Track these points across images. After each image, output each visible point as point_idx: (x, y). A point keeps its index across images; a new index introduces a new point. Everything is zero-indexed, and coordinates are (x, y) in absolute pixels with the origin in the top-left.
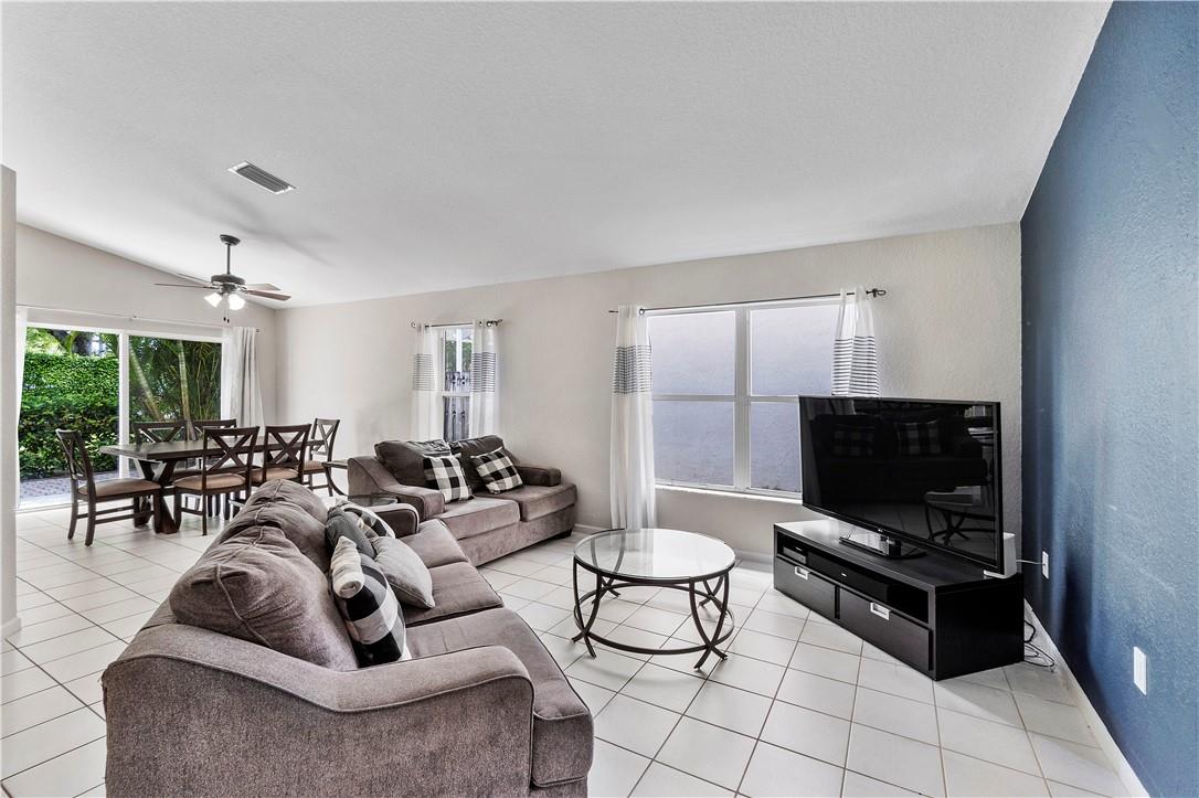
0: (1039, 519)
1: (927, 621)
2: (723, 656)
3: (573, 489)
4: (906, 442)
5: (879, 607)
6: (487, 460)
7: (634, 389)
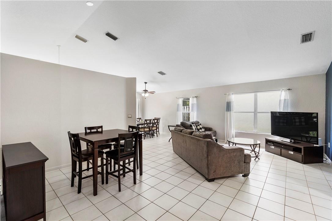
0: (328, 134)
1: (301, 153)
2: (259, 159)
3: (215, 131)
4: (295, 122)
5: (291, 152)
6: (199, 125)
7: (230, 111)
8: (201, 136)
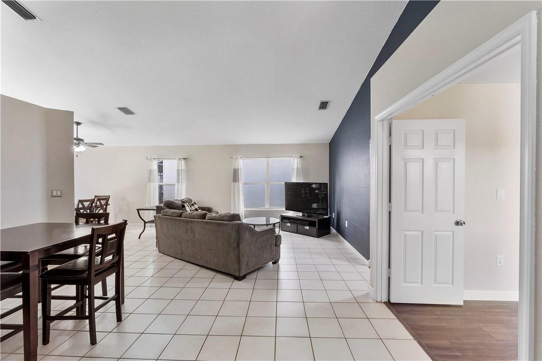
1: (316, 227)
5: (307, 227)
6: (193, 205)
7: (239, 181)
8: (224, 218)
